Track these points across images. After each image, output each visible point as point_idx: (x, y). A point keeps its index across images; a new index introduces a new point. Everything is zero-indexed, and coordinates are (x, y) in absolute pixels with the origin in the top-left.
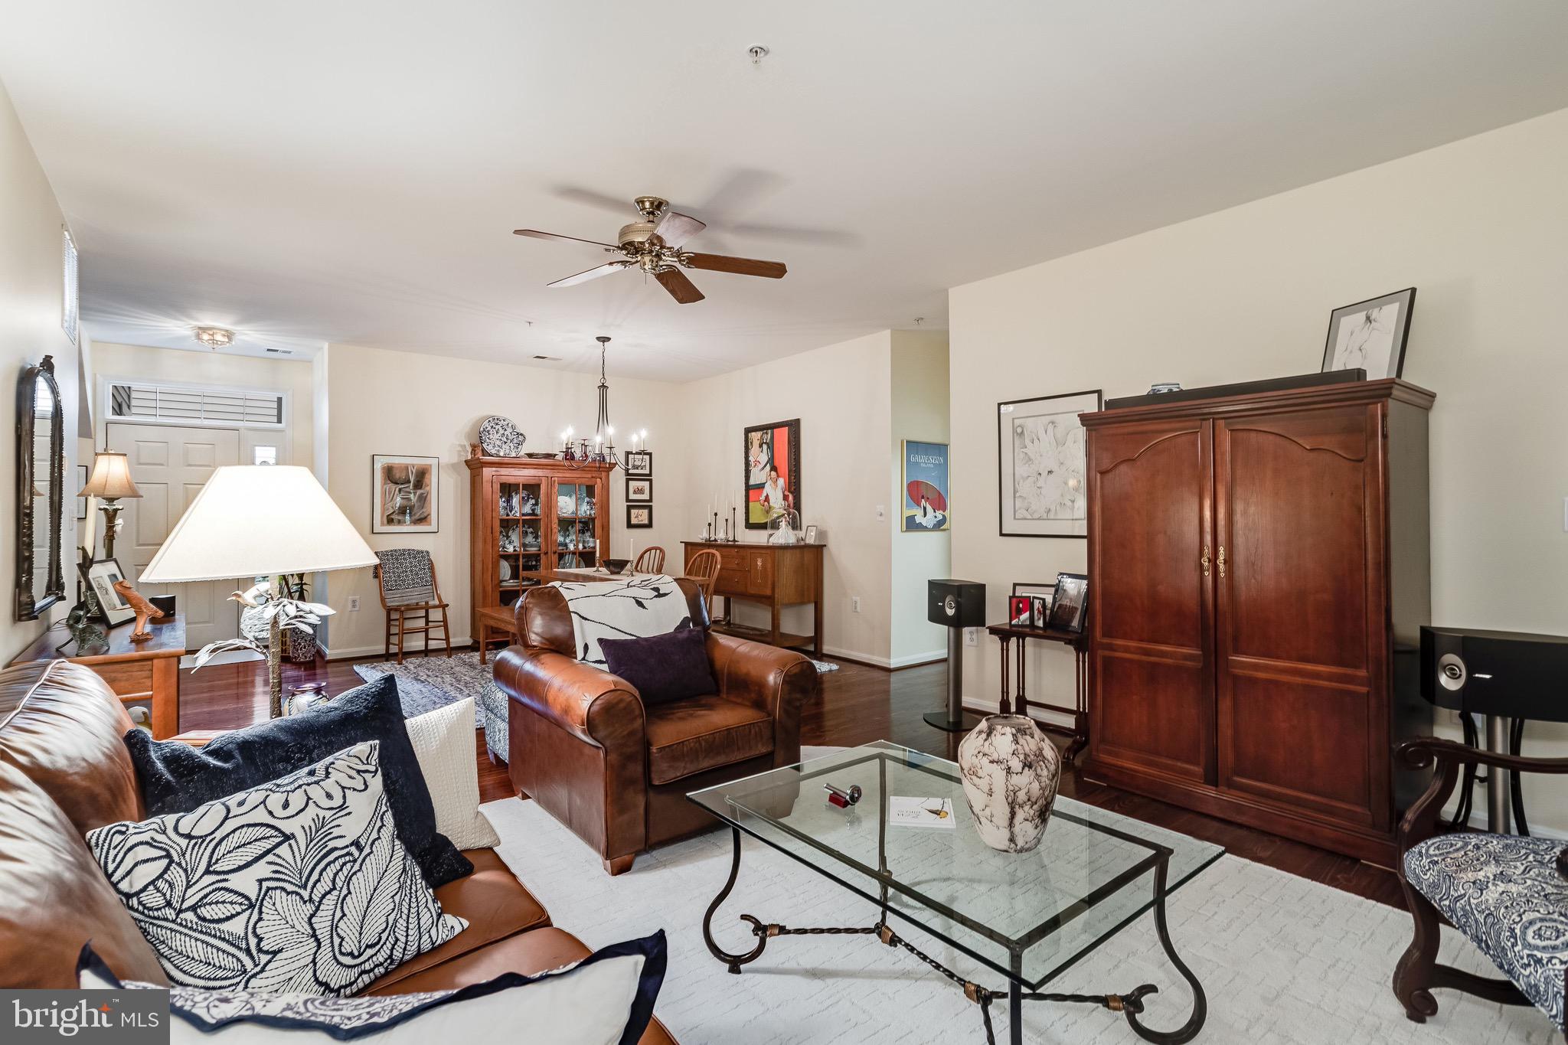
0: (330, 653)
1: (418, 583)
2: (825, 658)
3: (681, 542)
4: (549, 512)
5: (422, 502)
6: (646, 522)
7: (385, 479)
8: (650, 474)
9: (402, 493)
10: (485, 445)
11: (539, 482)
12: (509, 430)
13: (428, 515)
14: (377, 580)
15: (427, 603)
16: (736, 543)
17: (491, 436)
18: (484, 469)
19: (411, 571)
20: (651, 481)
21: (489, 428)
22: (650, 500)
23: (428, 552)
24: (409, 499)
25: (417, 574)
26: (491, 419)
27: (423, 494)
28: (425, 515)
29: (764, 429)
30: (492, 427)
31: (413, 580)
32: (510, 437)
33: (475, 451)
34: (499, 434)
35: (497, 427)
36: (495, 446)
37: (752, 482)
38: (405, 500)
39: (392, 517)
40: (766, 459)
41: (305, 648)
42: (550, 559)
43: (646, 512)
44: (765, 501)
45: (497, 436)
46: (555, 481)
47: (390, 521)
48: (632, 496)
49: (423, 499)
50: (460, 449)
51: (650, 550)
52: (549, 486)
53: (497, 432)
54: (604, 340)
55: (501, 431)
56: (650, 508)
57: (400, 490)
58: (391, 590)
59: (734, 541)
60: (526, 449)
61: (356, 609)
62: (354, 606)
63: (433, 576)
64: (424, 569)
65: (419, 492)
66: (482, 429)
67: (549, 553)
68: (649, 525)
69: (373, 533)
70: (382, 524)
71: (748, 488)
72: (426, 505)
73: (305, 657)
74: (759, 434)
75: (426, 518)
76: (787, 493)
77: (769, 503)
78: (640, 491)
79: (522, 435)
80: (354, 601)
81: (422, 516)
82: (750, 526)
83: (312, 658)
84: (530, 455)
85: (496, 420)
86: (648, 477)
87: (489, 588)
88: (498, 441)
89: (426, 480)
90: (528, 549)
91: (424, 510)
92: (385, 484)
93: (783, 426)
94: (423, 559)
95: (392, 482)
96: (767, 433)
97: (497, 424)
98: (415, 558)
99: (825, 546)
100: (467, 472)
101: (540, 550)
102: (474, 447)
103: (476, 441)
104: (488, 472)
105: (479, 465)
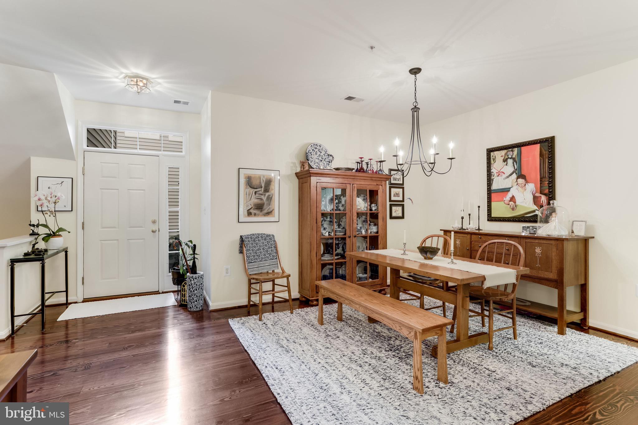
0: (213, 305)
1: (268, 257)
2: (590, 331)
3: (441, 230)
4: (352, 208)
5: (270, 201)
6: (400, 215)
7: (246, 185)
8: (403, 184)
9: (257, 195)
10: (309, 162)
11: (345, 188)
12: (323, 153)
13: (273, 210)
14: (241, 255)
15: (273, 271)
16: (481, 231)
17: (313, 156)
18: (312, 178)
19: (263, 249)
20: (403, 188)
21: (311, 151)
22: (403, 201)
23: (273, 236)
24: (261, 199)
25: (267, 251)
26: (312, 145)
27: (269, 195)
28: (271, 209)
29: (510, 148)
30: (313, 150)
31: (265, 255)
32: (324, 157)
33: (304, 165)
34: (317, 155)
35: (316, 150)
36: (316, 163)
37: (494, 187)
38: (258, 200)
39: (251, 211)
40: (512, 170)
41: (196, 301)
42: (352, 241)
43: (400, 208)
44: (510, 201)
45: (316, 156)
46: (355, 187)
47: (249, 214)
48: (393, 198)
49: (270, 199)
50: (292, 165)
51: (432, 237)
52: (352, 191)
53: (316, 154)
54: (415, 71)
55: (319, 153)
56: (403, 206)
57: (255, 193)
58: (252, 263)
59: (479, 229)
60: (335, 165)
61: (228, 275)
62: (227, 273)
63: (277, 252)
64: (272, 247)
65: (267, 194)
66: (307, 151)
67: (351, 237)
68: (403, 217)
69: (239, 222)
70: (245, 216)
71: (490, 192)
72: (271, 203)
73: (197, 307)
74: (503, 152)
75: (271, 212)
76: (538, 195)
77: (515, 202)
78: (397, 195)
79: (331, 156)
80: (227, 269)
81: (270, 211)
82: (490, 218)
83: (201, 308)
84: (337, 169)
85: (316, 146)
86: (401, 186)
87: (315, 262)
88: (317, 160)
89: (272, 187)
90: (337, 234)
91: (270, 206)
92: (246, 188)
93: (536, 143)
94: (269, 239)
95: (251, 187)
96: (512, 151)
97: (316, 148)
98: (265, 239)
99: (593, 237)
100: (297, 181)
101: (345, 234)
102: (303, 164)
103: (303, 159)
104: (314, 180)
105: (309, 175)
